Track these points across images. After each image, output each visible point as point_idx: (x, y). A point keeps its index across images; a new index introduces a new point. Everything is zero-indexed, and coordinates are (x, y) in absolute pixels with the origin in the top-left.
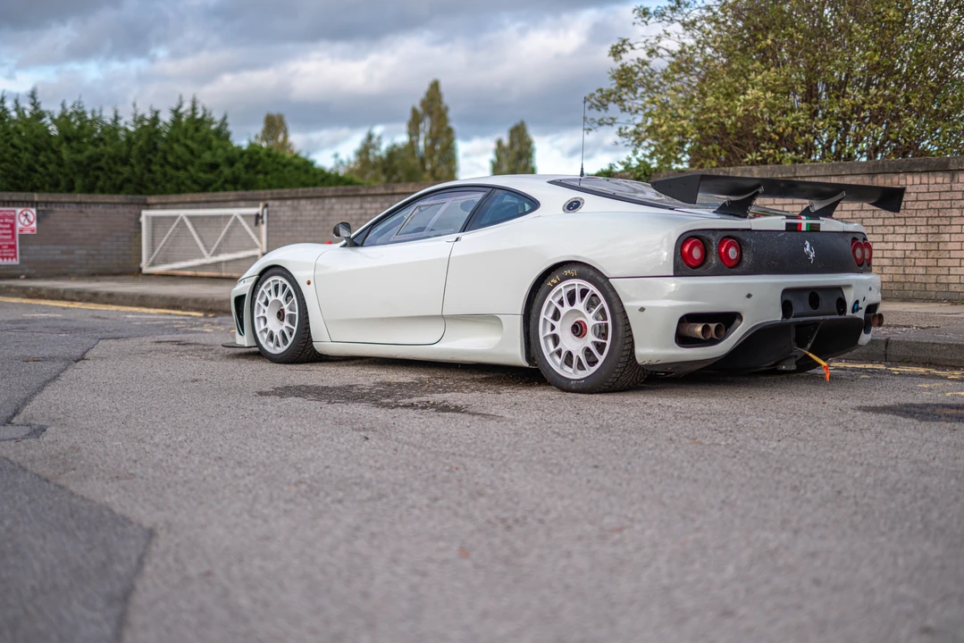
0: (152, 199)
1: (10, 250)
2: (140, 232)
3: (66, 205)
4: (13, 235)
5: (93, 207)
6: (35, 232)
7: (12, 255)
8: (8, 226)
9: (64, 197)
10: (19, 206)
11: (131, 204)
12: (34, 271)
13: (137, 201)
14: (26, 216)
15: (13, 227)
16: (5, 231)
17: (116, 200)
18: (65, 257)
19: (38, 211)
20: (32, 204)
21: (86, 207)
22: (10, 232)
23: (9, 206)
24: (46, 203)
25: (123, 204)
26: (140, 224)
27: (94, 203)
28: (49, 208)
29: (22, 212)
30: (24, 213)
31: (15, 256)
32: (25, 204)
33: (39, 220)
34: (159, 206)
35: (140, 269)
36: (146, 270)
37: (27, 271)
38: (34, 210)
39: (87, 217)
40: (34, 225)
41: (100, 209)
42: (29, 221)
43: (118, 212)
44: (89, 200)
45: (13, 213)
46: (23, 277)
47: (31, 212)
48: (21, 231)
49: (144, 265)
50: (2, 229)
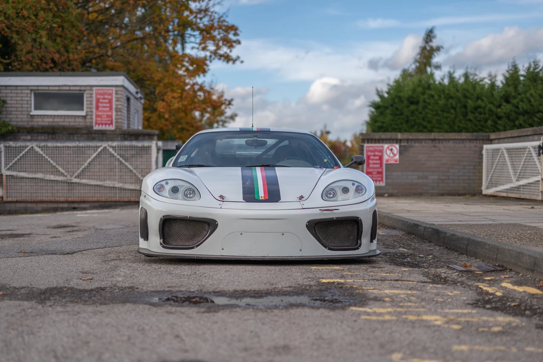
0: (493, 136)
1: (378, 176)
2: (480, 163)
3: (423, 141)
4: (381, 164)
5: (445, 143)
6: (398, 162)
7: (380, 179)
8: (377, 158)
9: (421, 136)
10: (386, 143)
11: (476, 140)
12: (396, 191)
13: (481, 138)
14: (391, 150)
15: (381, 158)
16: (375, 162)
17: (464, 137)
18: (421, 181)
19: (400, 146)
20: (397, 141)
21: (439, 143)
22: (379, 162)
23: (379, 143)
24: (408, 140)
25: (470, 140)
26: (482, 155)
27: (446, 140)
28: (410, 144)
29: (388, 148)
30: (390, 148)
31: (382, 180)
32: (392, 141)
33: (401, 153)
34: (496, 141)
35: (482, 191)
36: (484, 192)
37: (391, 191)
38: (397, 146)
39: (440, 150)
40: (397, 157)
41: (451, 144)
42: (393, 153)
43: (465, 146)
44: (441, 138)
45: (381, 148)
46: (386, 195)
47: (396, 147)
48: (387, 161)
49: (483, 188)
50: (372, 160)
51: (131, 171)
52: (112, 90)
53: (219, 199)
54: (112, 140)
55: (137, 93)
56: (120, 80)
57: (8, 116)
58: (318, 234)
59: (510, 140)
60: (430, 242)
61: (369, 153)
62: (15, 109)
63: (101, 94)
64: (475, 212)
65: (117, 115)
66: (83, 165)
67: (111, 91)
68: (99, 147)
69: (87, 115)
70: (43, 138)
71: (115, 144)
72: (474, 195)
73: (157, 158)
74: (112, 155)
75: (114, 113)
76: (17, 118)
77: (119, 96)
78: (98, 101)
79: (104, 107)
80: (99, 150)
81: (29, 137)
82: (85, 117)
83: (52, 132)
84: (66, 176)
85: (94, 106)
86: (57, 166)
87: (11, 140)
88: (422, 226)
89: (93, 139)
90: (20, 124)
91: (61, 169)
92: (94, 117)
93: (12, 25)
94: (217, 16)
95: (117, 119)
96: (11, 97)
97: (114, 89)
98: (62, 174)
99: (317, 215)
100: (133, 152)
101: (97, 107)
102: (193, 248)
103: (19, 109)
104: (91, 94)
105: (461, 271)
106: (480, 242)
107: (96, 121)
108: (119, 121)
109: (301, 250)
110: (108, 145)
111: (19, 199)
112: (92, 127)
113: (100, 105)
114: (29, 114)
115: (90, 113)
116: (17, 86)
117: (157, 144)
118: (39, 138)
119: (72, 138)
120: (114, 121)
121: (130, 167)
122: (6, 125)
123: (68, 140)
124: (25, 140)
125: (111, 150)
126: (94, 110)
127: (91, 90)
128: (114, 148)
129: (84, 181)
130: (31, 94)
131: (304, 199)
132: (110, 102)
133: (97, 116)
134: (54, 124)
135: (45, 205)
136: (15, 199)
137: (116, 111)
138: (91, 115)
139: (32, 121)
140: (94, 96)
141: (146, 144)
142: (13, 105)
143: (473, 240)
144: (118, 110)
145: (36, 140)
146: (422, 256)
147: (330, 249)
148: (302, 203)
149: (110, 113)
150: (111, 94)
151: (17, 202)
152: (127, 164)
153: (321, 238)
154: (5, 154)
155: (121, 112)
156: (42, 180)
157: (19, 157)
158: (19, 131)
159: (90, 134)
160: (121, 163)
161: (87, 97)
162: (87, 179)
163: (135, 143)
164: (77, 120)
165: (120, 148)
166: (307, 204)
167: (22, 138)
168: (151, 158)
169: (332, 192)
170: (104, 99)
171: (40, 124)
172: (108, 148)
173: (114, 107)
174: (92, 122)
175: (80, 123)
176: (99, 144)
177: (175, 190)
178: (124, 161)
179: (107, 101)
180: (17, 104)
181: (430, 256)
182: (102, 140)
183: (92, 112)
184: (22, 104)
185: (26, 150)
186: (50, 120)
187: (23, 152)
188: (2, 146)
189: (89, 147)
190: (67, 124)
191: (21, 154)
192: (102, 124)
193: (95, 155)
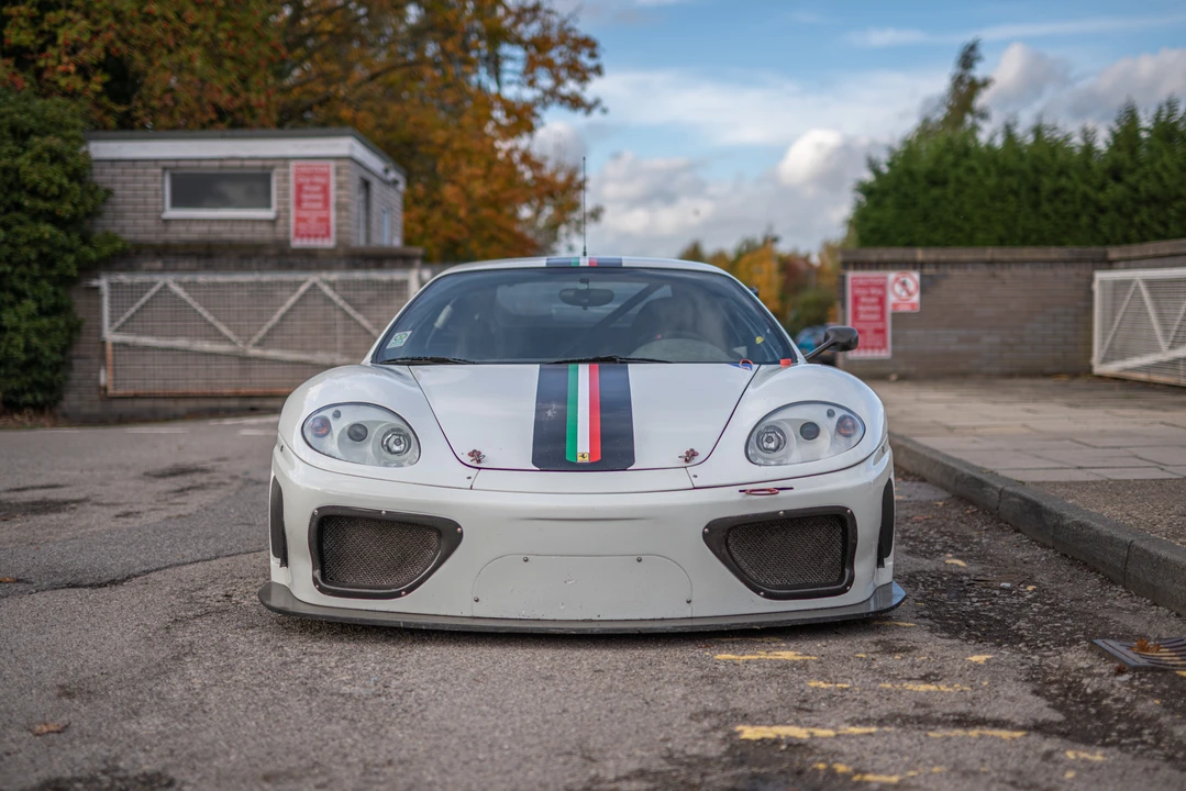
0: (1114, 253)
1: (877, 337)
2: (1089, 309)
3: (969, 266)
4: (882, 313)
5: (1013, 269)
6: (918, 309)
7: (880, 344)
8: (874, 300)
9: (966, 254)
10: (893, 270)
11: (1079, 261)
12: (912, 369)
13: (1088, 257)
14: (904, 284)
15: (882, 301)
16: (869, 308)
17: (1054, 256)
18: (965, 347)
19: (923, 277)
20: (914, 265)
21: (1002, 269)
22: (877, 308)
23: (877, 269)
24: (937, 264)
25: (1066, 262)
26: (1091, 293)
27: (1016, 262)
28: (942, 270)
29: (897, 279)
30: (902, 279)
31: (885, 346)
32: (904, 266)
33: (924, 288)
34: (1122, 264)
35: (1091, 367)
36: (1098, 369)
37: (903, 369)
38: (916, 275)
39: (1004, 283)
40: (916, 298)
41: (1027, 271)
42: (907, 291)
43: (1056, 275)
44: (1007, 258)
45: (881, 281)
46: (894, 377)
47: (912, 278)
48: (895, 305)
49: (1095, 360)
50: (865, 304)
52: (328, 166)
53: (468, 460)
54: (329, 268)
55: (386, 171)
56: (345, 145)
57: (118, 221)
58: (735, 555)
59: (1152, 262)
60: (1017, 531)
61: (858, 291)
63: (305, 175)
64: (1102, 433)
65: (338, 217)
66: (269, 319)
67: (325, 170)
68: (304, 282)
69: (278, 218)
70: (187, 265)
71: (334, 276)
72: (1075, 375)
74: (329, 300)
75: (333, 214)
76: (136, 225)
77: (343, 178)
78: (299, 188)
79: (312, 201)
80: (303, 289)
81: (159, 264)
82: (273, 222)
83: (207, 253)
84: (234, 344)
85: (292, 199)
86: (217, 324)
87: (122, 270)
88: (994, 488)
89: (290, 267)
90: (142, 237)
91: (224, 329)
92: (292, 221)
93: (131, 34)
94: (555, 20)
95: (338, 225)
96: (124, 183)
97: (333, 164)
98: (227, 340)
99: (732, 504)
100: (372, 293)
101: (299, 202)
102: (398, 595)
103: (139, 207)
104: (286, 175)
105: (1135, 669)
106: (1165, 560)
107: (296, 229)
108: (344, 228)
109: (689, 602)
110: (322, 280)
111: (140, 391)
112: (287, 242)
113: (304, 196)
114: (159, 218)
115: (283, 214)
116: (134, 161)
117: (420, 277)
118: (180, 265)
119: (246, 265)
120: (333, 229)
121: (365, 323)
122: (111, 239)
123: (240, 268)
124: (150, 271)
125: (327, 290)
126: (292, 207)
127: (287, 167)
128: (332, 285)
129: (272, 353)
130: (163, 175)
131: (697, 460)
132: (325, 190)
133: (299, 220)
134: (211, 237)
135: (192, 404)
136: (131, 392)
137: (338, 210)
138: (287, 218)
139: (164, 231)
140: (292, 178)
141: (398, 275)
142: (128, 200)
143: (1145, 551)
144: (340, 207)
145: (174, 270)
146: (1008, 585)
147: (769, 596)
148: (692, 470)
149: (323, 214)
150: (326, 175)
151: (136, 397)
152: (359, 317)
153: (744, 565)
154: (112, 297)
155: (348, 210)
156: (186, 352)
157: (138, 305)
158: (138, 252)
159: (282, 256)
160: (347, 316)
161: (278, 182)
162: (278, 349)
163: (376, 275)
164: (258, 228)
165: (346, 285)
166: (705, 474)
167: (146, 265)
169: (773, 436)
170: (312, 184)
171: (184, 236)
172: (321, 285)
173: (333, 200)
174: (287, 233)
175: (264, 234)
176: (301, 276)
177: (357, 434)
178: (351, 311)
179: (318, 188)
180: (136, 196)
181: (1030, 588)
182: (307, 269)
183: (287, 211)
184: (145, 197)
185: (154, 290)
186: (204, 228)
187: (148, 296)
188: (103, 283)
189: (282, 284)
190: (236, 236)
191: (143, 300)
192: (309, 236)
193: (292, 300)
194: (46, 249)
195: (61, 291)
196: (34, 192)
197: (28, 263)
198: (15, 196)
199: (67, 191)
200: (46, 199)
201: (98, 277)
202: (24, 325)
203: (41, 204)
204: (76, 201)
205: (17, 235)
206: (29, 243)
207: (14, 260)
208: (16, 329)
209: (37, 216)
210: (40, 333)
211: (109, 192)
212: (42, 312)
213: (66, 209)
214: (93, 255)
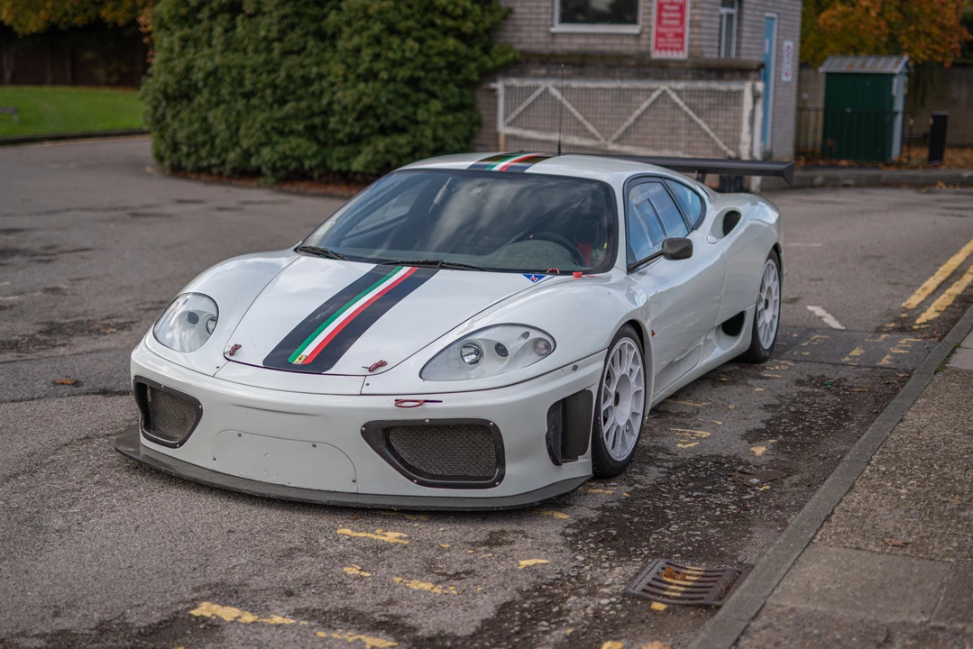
51: (707, 135)
54: (677, 78)
57: (517, 34)
62: (526, 22)
65: (692, 33)
66: (626, 120)
68: (654, 90)
69: (642, 32)
70: (565, 72)
71: (681, 85)
73: (753, 112)
74: (675, 106)
75: (687, 30)
76: (530, 37)
78: (661, 7)
79: (670, 18)
80: (655, 95)
81: (543, 71)
82: (638, 37)
83: (581, 63)
84: (598, 139)
85: (654, 17)
86: (586, 123)
87: (514, 76)
89: (646, 76)
90: (535, 48)
91: (591, 128)
92: (653, 36)
95: (690, 40)
96: (523, 2)
98: (593, 137)
100: (712, 101)
101: (660, 19)
102: (176, 446)
103: (534, 23)
107: (657, 42)
108: (695, 43)
109: (354, 481)
110: (671, 89)
112: (648, 54)
113: (665, 15)
114: (547, 32)
115: (647, 30)
117: (754, 88)
118: (560, 72)
119: (611, 73)
120: (687, 43)
121: (705, 126)
122: (507, 50)
123: (606, 76)
124: (536, 76)
125: (674, 96)
126: (653, 24)
128: (678, 92)
129: (628, 148)
131: (380, 370)
132: (682, 9)
133: (659, 35)
134: (588, 48)
137: (691, 26)
138: (649, 33)
139: (552, 43)
141: (734, 86)
142: (525, 16)
144: (693, 24)
145: (554, 76)
147: (420, 483)
148: (370, 379)
149: (679, 30)
152: (700, 121)
154: (506, 98)
155: (699, 27)
157: (525, 104)
158: (527, 62)
160: (691, 120)
161: (644, 1)
162: (634, 145)
163: (715, 85)
164: (626, 41)
165: (690, 93)
167: (533, 71)
168: (741, 111)
170: (671, 4)
171: (567, 47)
172: (670, 92)
173: (688, 18)
174: (649, 46)
175: (629, 47)
176: (654, 85)
178: (694, 116)
179: (675, 8)
180: (532, 13)
182: (659, 78)
183: (650, 27)
184: (538, 13)
185: (537, 93)
186: (582, 41)
187: (533, 97)
188: (499, 86)
189: (639, 90)
190: (607, 48)
191: (529, 101)
192: (666, 49)
193: (646, 104)
194: (452, 59)
195: (466, 91)
196: (444, 13)
197: (439, 70)
198: (429, 16)
199: (471, 11)
200: (455, 18)
201: (495, 81)
202: (433, 120)
203: (450, 23)
204: (477, 19)
205: (430, 47)
206: (440, 54)
207: (429, 66)
208: (426, 123)
209: (447, 32)
210: (446, 126)
211: (510, 11)
212: (450, 109)
213: (468, 27)
214: (490, 64)
